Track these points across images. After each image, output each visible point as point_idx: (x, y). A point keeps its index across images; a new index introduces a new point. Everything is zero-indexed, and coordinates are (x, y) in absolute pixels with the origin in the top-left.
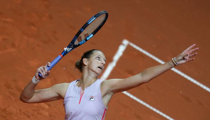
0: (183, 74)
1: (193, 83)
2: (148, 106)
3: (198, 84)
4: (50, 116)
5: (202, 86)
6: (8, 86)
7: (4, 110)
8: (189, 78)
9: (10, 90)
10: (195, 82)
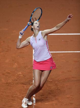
0: (60, 34)
1: (65, 35)
2: (54, 52)
3: (67, 34)
4: (24, 75)
5: (68, 34)
6: (4, 74)
7: (7, 83)
8: (63, 34)
9: (5, 75)
10: (65, 34)
